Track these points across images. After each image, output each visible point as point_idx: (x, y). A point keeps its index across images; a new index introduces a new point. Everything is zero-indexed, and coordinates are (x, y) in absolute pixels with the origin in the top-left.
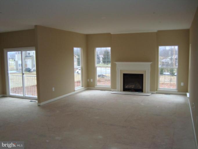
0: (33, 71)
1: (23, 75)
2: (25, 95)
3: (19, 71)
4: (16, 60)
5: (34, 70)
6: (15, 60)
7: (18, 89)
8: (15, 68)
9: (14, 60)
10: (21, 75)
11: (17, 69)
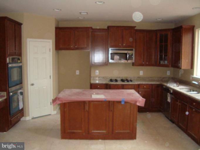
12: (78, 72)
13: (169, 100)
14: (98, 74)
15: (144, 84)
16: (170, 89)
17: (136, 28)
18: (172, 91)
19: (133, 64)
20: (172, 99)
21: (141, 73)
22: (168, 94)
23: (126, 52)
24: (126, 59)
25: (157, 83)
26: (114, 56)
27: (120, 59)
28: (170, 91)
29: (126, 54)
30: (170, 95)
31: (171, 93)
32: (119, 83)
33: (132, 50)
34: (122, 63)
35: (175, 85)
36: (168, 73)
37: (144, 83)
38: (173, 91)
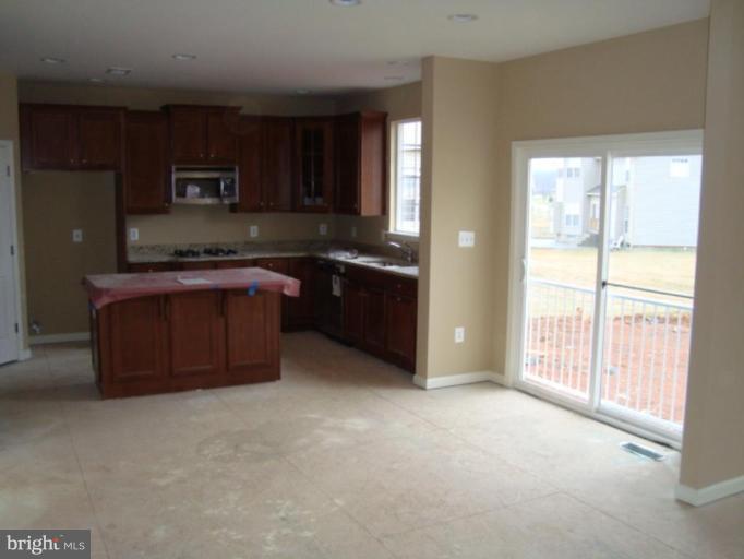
0: (618, 246)
1: (603, 292)
2: (602, 395)
3: (564, 242)
4: (559, 197)
5: (622, 244)
6: (551, 200)
7: (560, 327)
8: (552, 230)
9: (548, 197)
10: (593, 288)
11: (559, 235)
12: (77, 236)
13: (337, 291)
14: (137, 237)
15: (268, 259)
16: (338, 266)
17: (242, 112)
18: (342, 270)
19: (233, 208)
20: (344, 287)
21: (254, 232)
22: (334, 276)
23: (215, 175)
24: (217, 193)
25: (301, 255)
26: (185, 187)
27: (202, 195)
28: (338, 269)
29: (217, 181)
30: (338, 279)
31: (339, 274)
32: (204, 258)
33: (232, 170)
34: (206, 206)
35: (348, 254)
36: (323, 229)
37: (268, 256)
38: (346, 269)
